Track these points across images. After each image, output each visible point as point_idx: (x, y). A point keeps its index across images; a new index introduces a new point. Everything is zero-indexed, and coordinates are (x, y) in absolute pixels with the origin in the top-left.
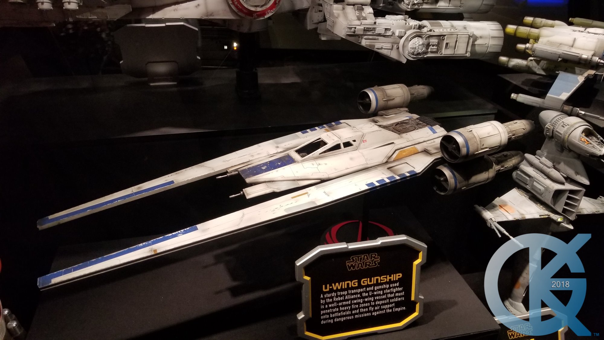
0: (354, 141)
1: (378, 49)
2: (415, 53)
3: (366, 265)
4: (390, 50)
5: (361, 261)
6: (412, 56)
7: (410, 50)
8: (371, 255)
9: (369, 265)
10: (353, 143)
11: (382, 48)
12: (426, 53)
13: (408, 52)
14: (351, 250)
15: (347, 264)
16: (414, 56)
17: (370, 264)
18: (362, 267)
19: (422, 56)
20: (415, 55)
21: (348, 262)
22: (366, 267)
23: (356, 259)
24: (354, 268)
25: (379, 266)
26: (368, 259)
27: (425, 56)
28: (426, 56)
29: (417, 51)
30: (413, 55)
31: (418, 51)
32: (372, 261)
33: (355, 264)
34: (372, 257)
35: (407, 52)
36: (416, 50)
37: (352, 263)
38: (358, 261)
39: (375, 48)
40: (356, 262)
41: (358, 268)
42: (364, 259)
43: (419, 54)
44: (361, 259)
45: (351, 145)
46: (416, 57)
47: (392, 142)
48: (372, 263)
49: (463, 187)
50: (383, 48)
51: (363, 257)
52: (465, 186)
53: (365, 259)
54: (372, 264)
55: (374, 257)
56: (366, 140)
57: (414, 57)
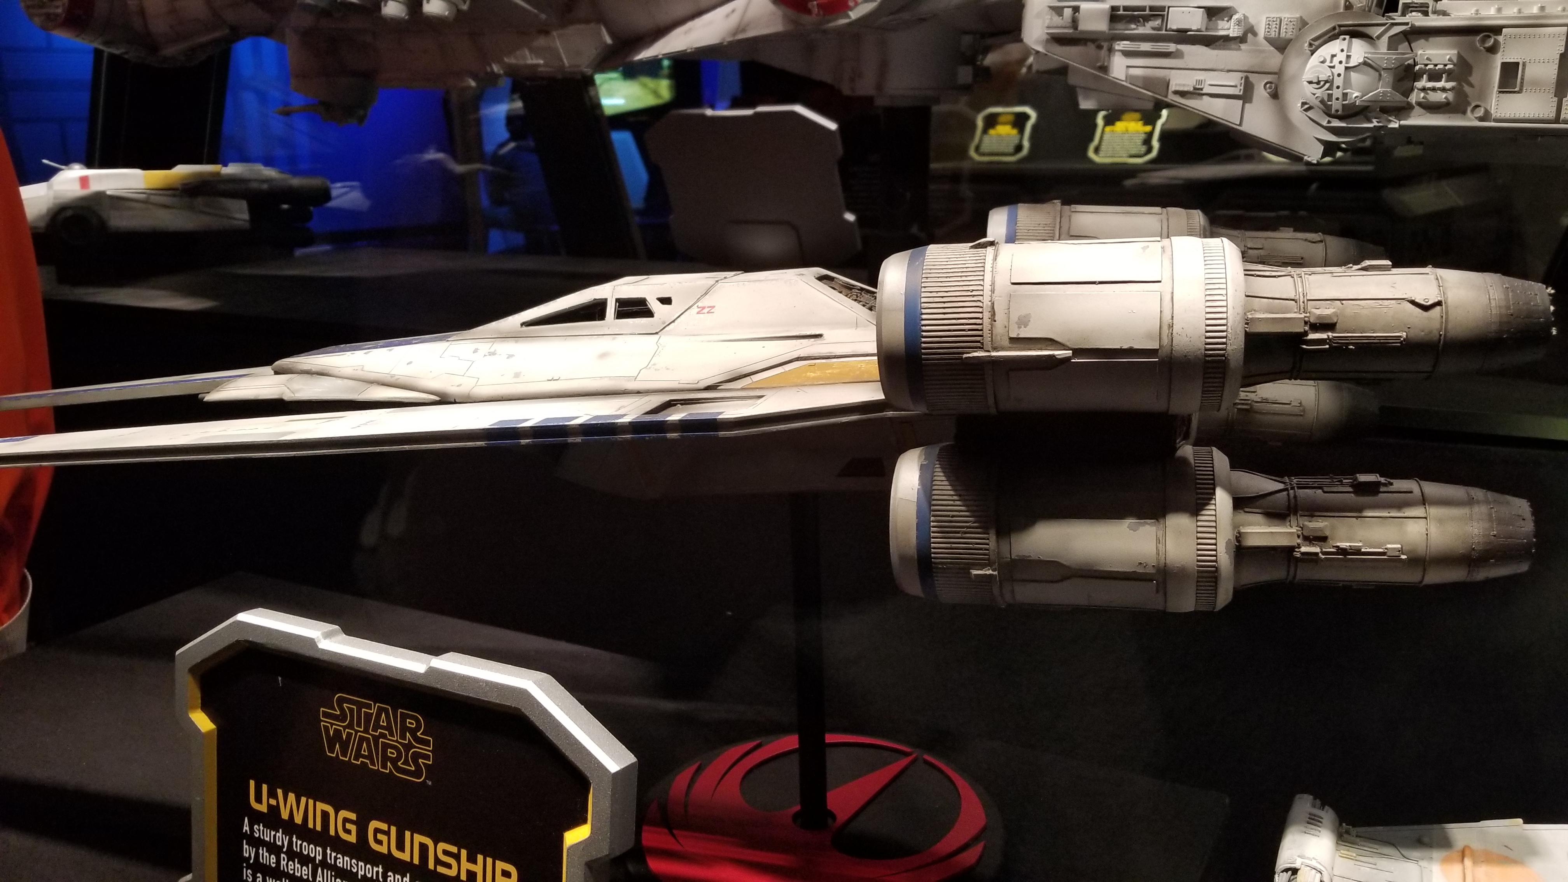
0: (666, 301)
1: (1183, 94)
2: (1336, 105)
3: (385, 759)
4: (1241, 102)
5: (366, 731)
6: (1325, 123)
7: (1309, 95)
8: (404, 717)
9: (394, 761)
10: (654, 305)
11: (1197, 93)
12: (1403, 110)
13: (1303, 104)
14: (325, 658)
15: (325, 722)
16: (1336, 123)
17: (399, 758)
18: (370, 757)
19: (1375, 123)
20: (1341, 118)
21: (326, 715)
22: (384, 766)
23: (351, 710)
24: (344, 753)
25: (430, 783)
26: (392, 735)
27: (1390, 121)
28: (1397, 126)
29: (1340, 96)
30: (1328, 118)
31: (1345, 95)
32: (408, 747)
33: (349, 735)
34: (404, 729)
35: (1300, 105)
36: (1337, 93)
37: (338, 725)
38: (359, 725)
39: (1170, 91)
40: (350, 726)
41: (356, 759)
42: (377, 726)
43: (1352, 112)
44: (368, 716)
45: (649, 314)
46: (1344, 125)
47: (817, 333)
48: (407, 756)
49: (982, 567)
50: (1204, 91)
51: (373, 711)
52: (989, 564)
53: (383, 728)
54: (406, 762)
55: (413, 732)
56: (713, 307)
57: (1332, 125)
